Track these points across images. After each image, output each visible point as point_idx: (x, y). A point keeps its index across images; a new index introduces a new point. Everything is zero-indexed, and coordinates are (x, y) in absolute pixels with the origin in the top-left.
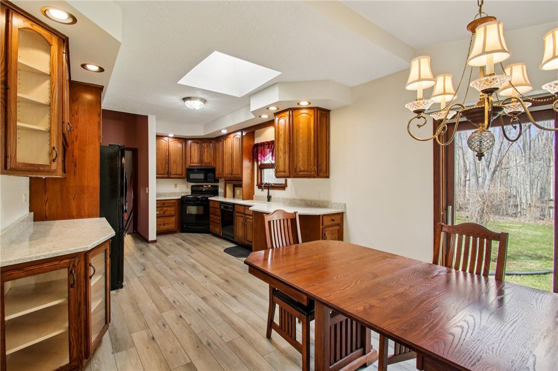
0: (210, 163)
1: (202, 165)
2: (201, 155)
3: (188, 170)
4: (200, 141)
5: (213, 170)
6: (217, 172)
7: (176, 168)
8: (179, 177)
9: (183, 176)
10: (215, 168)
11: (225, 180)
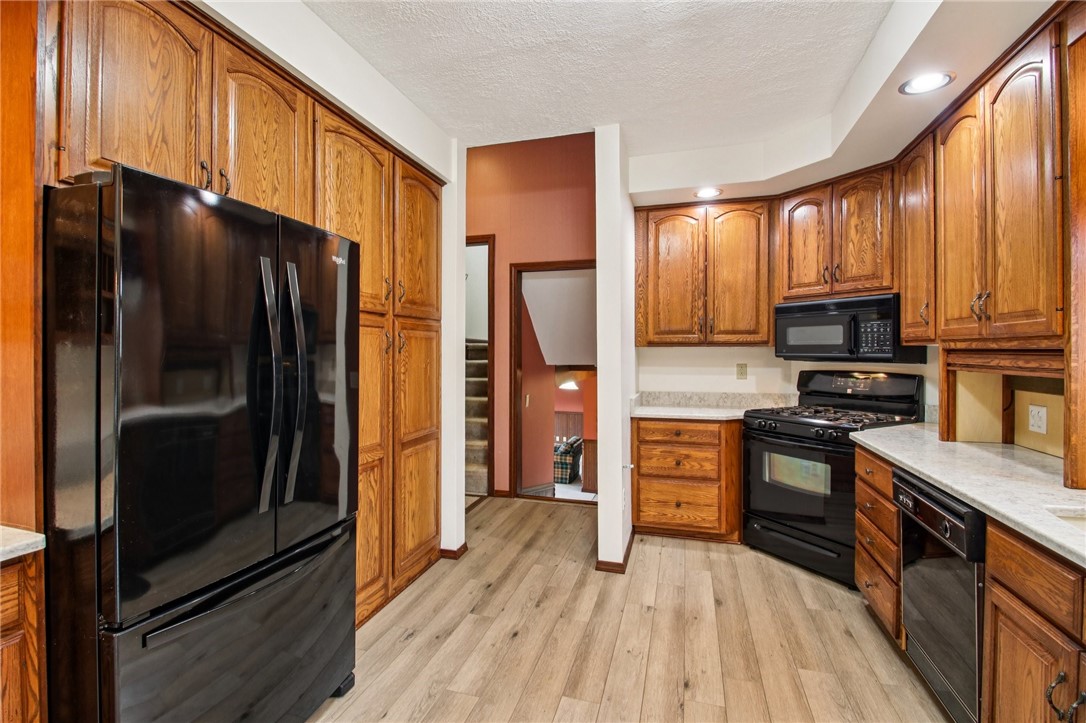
0: (874, 276)
1: (838, 287)
2: (833, 247)
3: (779, 311)
4: (824, 196)
5: (889, 308)
6: (907, 316)
7: (735, 308)
8: (742, 339)
9: (761, 337)
10: (897, 296)
11: (948, 352)
